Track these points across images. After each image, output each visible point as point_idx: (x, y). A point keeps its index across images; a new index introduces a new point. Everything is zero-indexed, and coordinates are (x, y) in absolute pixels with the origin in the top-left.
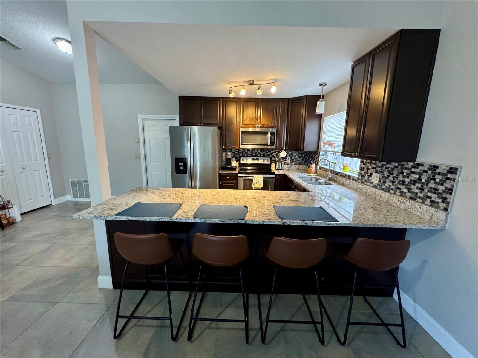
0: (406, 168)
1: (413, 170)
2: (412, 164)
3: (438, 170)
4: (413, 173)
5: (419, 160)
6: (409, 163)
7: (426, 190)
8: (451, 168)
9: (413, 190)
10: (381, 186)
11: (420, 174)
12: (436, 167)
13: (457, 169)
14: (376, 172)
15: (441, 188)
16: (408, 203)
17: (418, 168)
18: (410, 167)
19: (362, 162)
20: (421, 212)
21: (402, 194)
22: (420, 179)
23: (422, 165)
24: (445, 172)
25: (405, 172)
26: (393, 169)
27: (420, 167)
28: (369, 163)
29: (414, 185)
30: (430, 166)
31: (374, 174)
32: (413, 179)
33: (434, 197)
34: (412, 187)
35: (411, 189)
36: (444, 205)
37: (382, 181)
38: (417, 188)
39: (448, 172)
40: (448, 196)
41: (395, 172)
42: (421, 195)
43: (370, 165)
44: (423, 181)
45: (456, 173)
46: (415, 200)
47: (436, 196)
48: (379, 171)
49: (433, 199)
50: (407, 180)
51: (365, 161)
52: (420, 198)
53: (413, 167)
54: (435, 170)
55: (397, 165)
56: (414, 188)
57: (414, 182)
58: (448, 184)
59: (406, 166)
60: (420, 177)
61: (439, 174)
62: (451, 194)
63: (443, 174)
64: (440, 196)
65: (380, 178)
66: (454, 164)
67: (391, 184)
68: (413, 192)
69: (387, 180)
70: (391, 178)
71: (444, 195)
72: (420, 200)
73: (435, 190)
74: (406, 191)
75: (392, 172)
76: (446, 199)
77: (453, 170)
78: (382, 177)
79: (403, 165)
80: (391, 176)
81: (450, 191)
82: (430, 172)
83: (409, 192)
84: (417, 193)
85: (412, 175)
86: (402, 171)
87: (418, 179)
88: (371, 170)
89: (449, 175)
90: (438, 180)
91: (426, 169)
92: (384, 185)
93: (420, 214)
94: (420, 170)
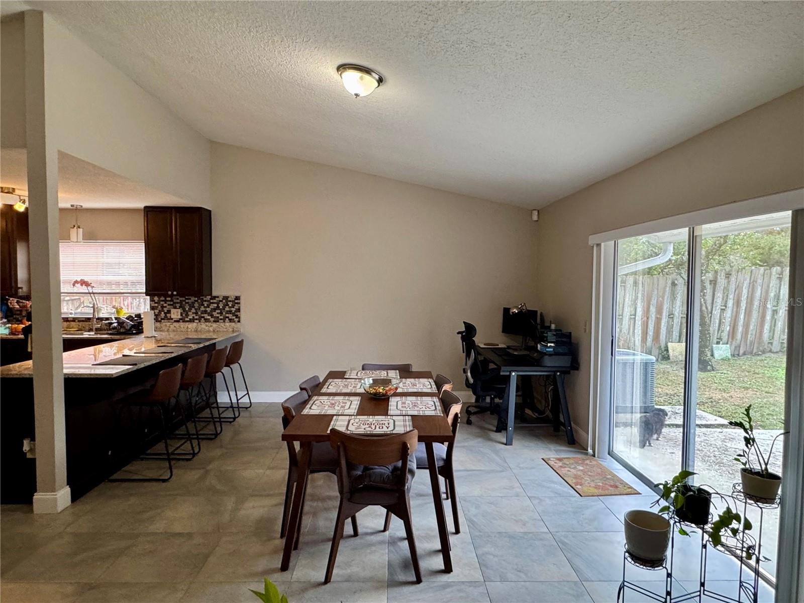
0: (205, 301)
1: (212, 301)
2: (210, 297)
3: (229, 299)
4: (213, 303)
5: (214, 294)
6: (208, 297)
7: (224, 313)
8: (236, 297)
9: (215, 315)
10: (184, 319)
11: (218, 303)
12: (228, 297)
13: (239, 297)
14: (175, 308)
15: (233, 309)
16: (215, 325)
17: (215, 299)
18: (209, 299)
19: (152, 300)
20: (226, 328)
21: (207, 320)
22: (218, 307)
23: (218, 297)
24: (233, 299)
25: (206, 304)
26: (193, 303)
27: (217, 299)
28: (162, 301)
29: (215, 311)
30: (224, 297)
31: (173, 311)
32: (212, 307)
33: (230, 316)
34: (214, 313)
35: (213, 315)
36: (237, 319)
37: (184, 315)
38: (218, 313)
39: (235, 299)
40: (238, 313)
41: (196, 305)
42: (222, 317)
43: (166, 303)
44: (221, 307)
45: (240, 299)
46: (218, 322)
47: (231, 315)
48: (178, 307)
49: (230, 318)
50: (208, 310)
51: (156, 299)
52: (221, 319)
53: (211, 299)
54: (227, 299)
55: (196, 299)
56: (215, 314)
57: (214, 310)
58: (236, 307)
59: (205, 299)
60: (218, 305)
61: (230, 301)
62: (239, 312)
63: (232, 301)
64: (234, 315)
65: (181, 313)
66: (237, 295)
67: (194, 315)
68: (215, 317)
69: (189, 313)
70: (193, 310)
71: (236, 314)
72: (222, 321)
73: (230, 312)
74: (209, 317)
75: (193, 305)
76: (237, 315)
77: (238, 298)
78: (184, 311)
79: (203, 299)
80: (193, 309)
81: (239, 310)
82: (224, 301)
83: (212, 318)
84: (218, 317)
85: (212, 305)
86: (203, 303)
87: (217, 307)
88: (168, 307)
89: (236, 301)
90: (230, 305)
91: (221, 299)
92: (187, 318)
93: (225, 330)
94: (217, 300)
